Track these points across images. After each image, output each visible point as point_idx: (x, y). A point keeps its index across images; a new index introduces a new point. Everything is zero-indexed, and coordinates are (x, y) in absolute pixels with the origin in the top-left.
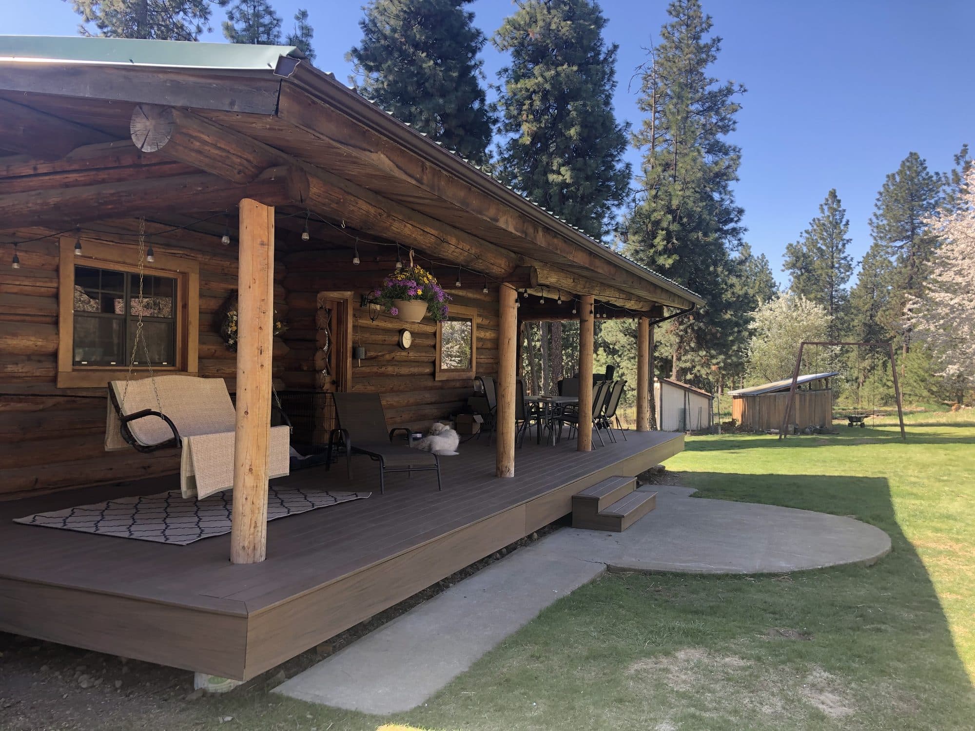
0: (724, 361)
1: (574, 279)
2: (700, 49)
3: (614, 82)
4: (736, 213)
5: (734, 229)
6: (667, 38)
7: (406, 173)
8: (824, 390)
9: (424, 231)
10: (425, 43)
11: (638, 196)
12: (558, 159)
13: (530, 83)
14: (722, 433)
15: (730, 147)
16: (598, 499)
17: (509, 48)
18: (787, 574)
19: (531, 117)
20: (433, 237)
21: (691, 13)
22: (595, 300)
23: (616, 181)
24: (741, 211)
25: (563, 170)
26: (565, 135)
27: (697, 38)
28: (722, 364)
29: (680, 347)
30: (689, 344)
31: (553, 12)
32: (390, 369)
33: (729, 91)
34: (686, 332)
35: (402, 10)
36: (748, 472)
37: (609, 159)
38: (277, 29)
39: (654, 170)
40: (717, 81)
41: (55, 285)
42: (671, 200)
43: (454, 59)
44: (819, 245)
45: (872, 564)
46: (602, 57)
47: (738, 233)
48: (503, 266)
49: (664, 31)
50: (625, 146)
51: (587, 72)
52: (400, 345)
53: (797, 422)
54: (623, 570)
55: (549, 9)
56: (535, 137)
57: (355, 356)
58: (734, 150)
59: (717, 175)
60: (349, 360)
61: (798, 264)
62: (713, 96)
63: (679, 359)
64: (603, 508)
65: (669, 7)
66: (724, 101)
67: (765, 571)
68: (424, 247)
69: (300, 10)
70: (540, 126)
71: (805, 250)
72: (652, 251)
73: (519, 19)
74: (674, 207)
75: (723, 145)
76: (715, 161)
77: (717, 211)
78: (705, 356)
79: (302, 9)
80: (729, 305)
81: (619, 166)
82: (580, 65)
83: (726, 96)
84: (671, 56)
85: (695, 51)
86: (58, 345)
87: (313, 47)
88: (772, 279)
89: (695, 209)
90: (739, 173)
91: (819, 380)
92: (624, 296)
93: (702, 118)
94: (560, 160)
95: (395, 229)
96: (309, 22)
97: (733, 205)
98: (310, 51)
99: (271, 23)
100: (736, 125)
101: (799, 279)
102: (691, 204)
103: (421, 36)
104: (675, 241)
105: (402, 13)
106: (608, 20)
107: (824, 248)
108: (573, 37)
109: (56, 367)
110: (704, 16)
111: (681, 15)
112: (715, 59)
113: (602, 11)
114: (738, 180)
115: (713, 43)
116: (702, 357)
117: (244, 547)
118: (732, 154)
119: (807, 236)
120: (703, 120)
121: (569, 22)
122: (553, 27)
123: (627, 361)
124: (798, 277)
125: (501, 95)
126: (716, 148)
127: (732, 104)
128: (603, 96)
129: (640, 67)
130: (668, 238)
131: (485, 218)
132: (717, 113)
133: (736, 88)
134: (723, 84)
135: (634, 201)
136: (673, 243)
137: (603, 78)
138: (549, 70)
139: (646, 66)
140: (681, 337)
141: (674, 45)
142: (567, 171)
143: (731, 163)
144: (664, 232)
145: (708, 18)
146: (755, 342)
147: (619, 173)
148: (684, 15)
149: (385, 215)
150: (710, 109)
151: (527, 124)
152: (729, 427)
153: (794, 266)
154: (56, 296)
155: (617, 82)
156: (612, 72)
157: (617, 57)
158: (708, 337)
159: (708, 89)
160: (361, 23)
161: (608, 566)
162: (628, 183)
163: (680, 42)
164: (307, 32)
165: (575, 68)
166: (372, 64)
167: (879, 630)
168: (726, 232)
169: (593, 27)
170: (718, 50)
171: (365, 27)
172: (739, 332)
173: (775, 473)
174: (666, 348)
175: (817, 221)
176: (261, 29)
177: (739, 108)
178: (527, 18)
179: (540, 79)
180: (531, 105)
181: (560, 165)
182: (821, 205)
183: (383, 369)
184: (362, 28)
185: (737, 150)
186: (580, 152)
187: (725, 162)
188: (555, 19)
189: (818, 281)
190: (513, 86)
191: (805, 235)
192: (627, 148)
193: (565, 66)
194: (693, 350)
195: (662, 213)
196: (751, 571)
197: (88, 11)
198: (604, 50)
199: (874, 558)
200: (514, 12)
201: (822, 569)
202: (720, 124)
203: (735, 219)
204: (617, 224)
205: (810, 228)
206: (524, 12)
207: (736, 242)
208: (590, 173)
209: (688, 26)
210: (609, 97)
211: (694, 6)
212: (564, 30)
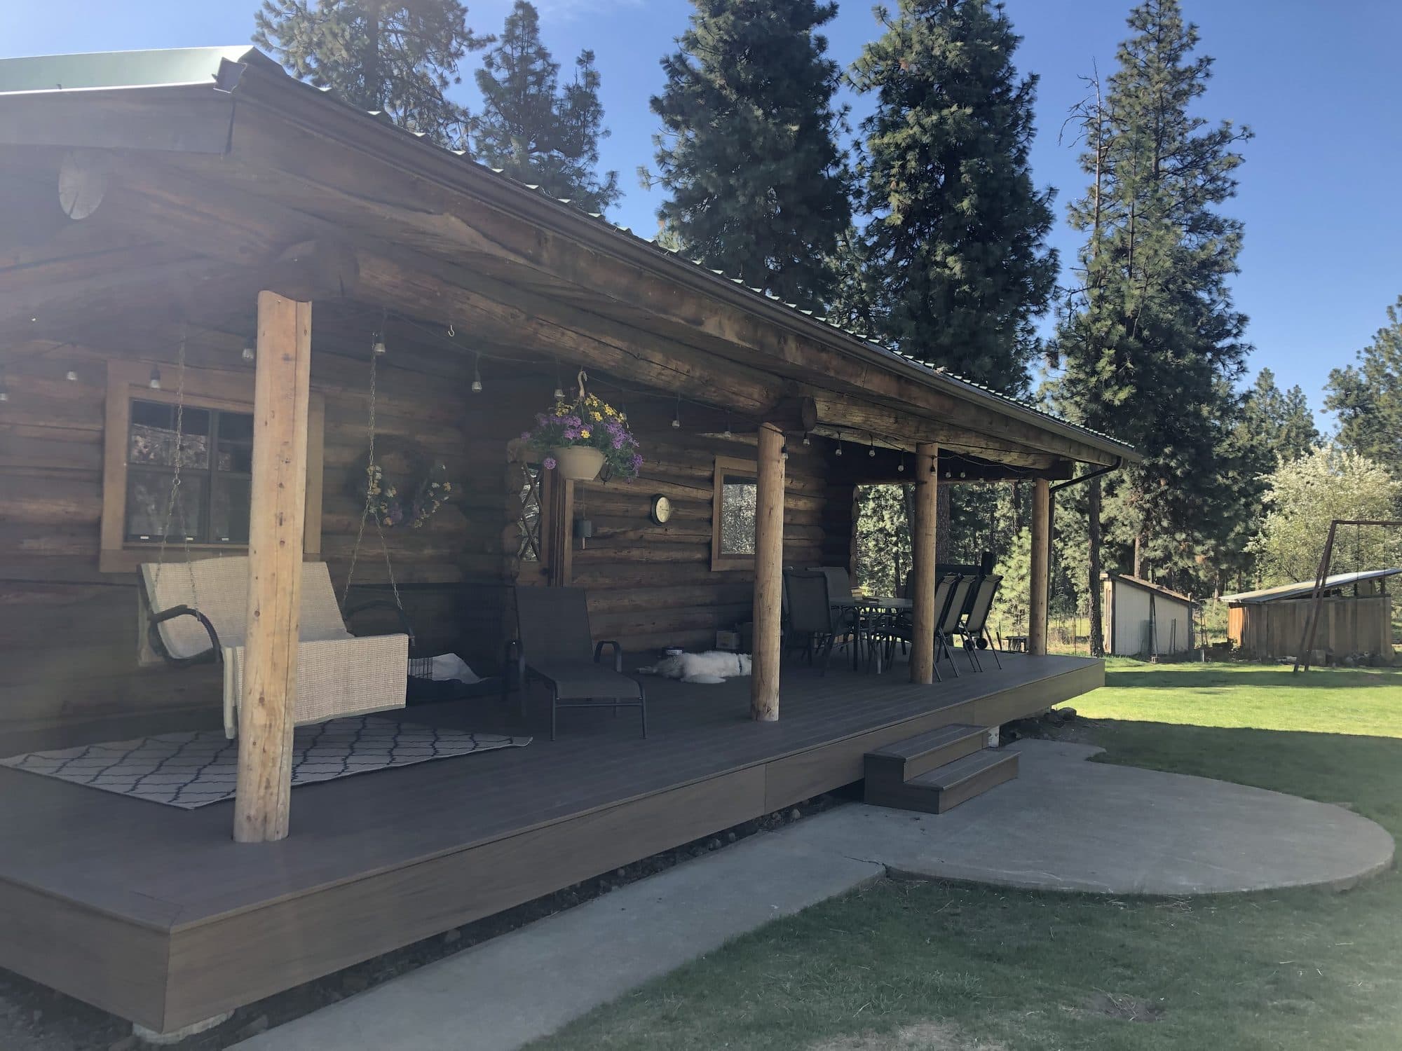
0: (1215, 549)
1: (896, 418)
2: (1178, 76)
3: (1030, 129)
4: (1234, 322)
5: (1232, 347)
6: (1126, 61)
7: (504, 247)
8: (1379, 596)
9: (600, 342)
10: (755, 85)
11: (1075, 298)
12: (943, 245)
13: (901, 136)
14: (1206, 661)
15: (1226, 221)
16: (904, 760)
17: (873, 87)
18: (1185, 898)
19: (903, 185)
20: (618, 351)
21: (1165, 21)
22: (940, 450)
23: (1034, 274)
24: (1242, 319)
25: (950, 260)
26: (954, 210)
27: (1174, 58)
28: (1212, 553)
29: (1145, 528)
30: (1159, 523)
31: (937, 30)
32: (635, 553)
33: (1224, 137)
34: (1156, 505)
35: (721, 40)
36: (1210, 724)
37: (1025, 244)
38: (551, 78)
39: (1099, 259)
40: (1204, 121)
41: (100, 427)
42: (1123, 302)
43: (795, 106)
44: (1388, 371)
45: (1347, 888)
46: (1013, 94)
47: (1237, 353)
48: (756, 396)
49: (1124, 52)
50: (1050, 223)
51: (990, 117)
52: (652, 517)
53: (1332, 646)
54: (911, 876)
55: (931, 28)
56: (909, 214)
57: (576, 533)
58: (1232, 226)
59: (1205, 264)
60: (568, 539)
61: (1350, 401)
62: (1197, 145)
63: (1144, 545)
64: (912, 774)
65: (1130, 16)
66: (1215, 152)
67: (1146, 891)
68: (605, 366)
69: (584, 51)
70: (916, 198)
71: (1363, 379)
72: (1094, 380)
73: (886, 45)
74: (1128, 314)
75: (1215, 219)
76: (1200, 244)
77: (1204, 319)
78: (1185, 540)
79: (587, 50)
80: (1224, 463)
81: (1039, 254)
82: (978, 107)
83: (1219, 143)
84: (1133, 89)
85: (1169, 78)
86: (102, 511)
87: (600, 100)
88: (1313, 424)
89: (1161, 315)
90: (1239, 262)
91: (1370, 580)
92: (997, 446)
93: (1181, 179)
94: (947, 247)
95: (543, 338)
96: (595, 66)
97: (1230, 311)
98: (597, 105)
99: (544, 70)
100: (1237, 188)
101: (1350, 424)
102: (1155, 308)
103: (747, 75)
104: (1130, 365)
105: (721, 44)
106: (1022, 38)
107: (1396, 374)
108: (965, 66)
109: (99, 544)
110: (1184, 25)
111: (1150, 26)
112: (1204, 89)
113: (1013, 26)
114: (1237, 271)
115: (1201, 65)
116: (1179, 542)
117: (249, 818)
118: (1229, 233)
119: (1369, 356)
120: (1181, 183)
121: (959, 44)
122: (937, 52)
123: (1074, 548)
124: (1349, 421)
125: (861, 156)
126: (1203, 224)
127: (1229, 154)
128: (1014, 151)
129: (1078, 106)
130: (1118, 360)
131: (674, 319)
132: (1205, 171)
133: (1235, 131)
134: (1214, 127)
135: (1069, 304)
136: (1127, 368)
137: (1015, 125)
138: (929, 114)
139: (1087, 104)
140: (1148, 511)
141: (1135, 71)
142: (956, 261)
143: (1227, 245)
144: (1112, 352)
145: (1192, 27)
146: (1274, 521)
147: (1039, 264)
148: (1154, 25)
149: (523, 317)
150: (1194, 165)
151: (897, 195)
152: (1222, 652)
153: (1342, 403)
154: (101, 443)
155: (1036, 129)
156: (1030, 116)
157: (1037, 94)
158: (1190, 511)
159: (1191, 135)
160: (662, 62)
161: (888, 869)
162: (1054, 279)
163: (1149, 66)
164: (592, 79)
165: (969, 111)
166: (679, 118)
167: (1291, 1010)
168: (1218, 353)
169: (995, 48)
170: (1207, 75)
171: (669, 66)
172: (1247, 505)
173: (1255, 726)
174: (1124, 528)
175: (1384, 334)
176: (531, 78)
177: (1239, 161)
178: (898, 42)
179: (916, 129)
180: (903, 167)
181: (946, 254)
182: (1390, 307)
183: (625, 553)
184: (665, 68)
185: (1238, 225)
186: (977, 236)
187: (1217, 244)
188: (940, 41)
189: (1384, 426)
190: (877, 141)
191: (1365, 355)
192: (1051, 226)
193: (954, 108)
194: (1166, 530)
195: (1109, 322)
196: (1123, 889)
197: (300, 62)
198: (1016, 82)
199: (1349, 879)
200: (880, 35)
201: (1249, 893)
202: (1209, 186)
203: (1235, 331)
204: (1038, 340)
205: (1373, 344)
206: (894, 33)
207: (1235, 367)
208: (992, 264)
209: (1159, 41)
210: (1023, 151)
211: (1169, 10)
212: (950, 56)
